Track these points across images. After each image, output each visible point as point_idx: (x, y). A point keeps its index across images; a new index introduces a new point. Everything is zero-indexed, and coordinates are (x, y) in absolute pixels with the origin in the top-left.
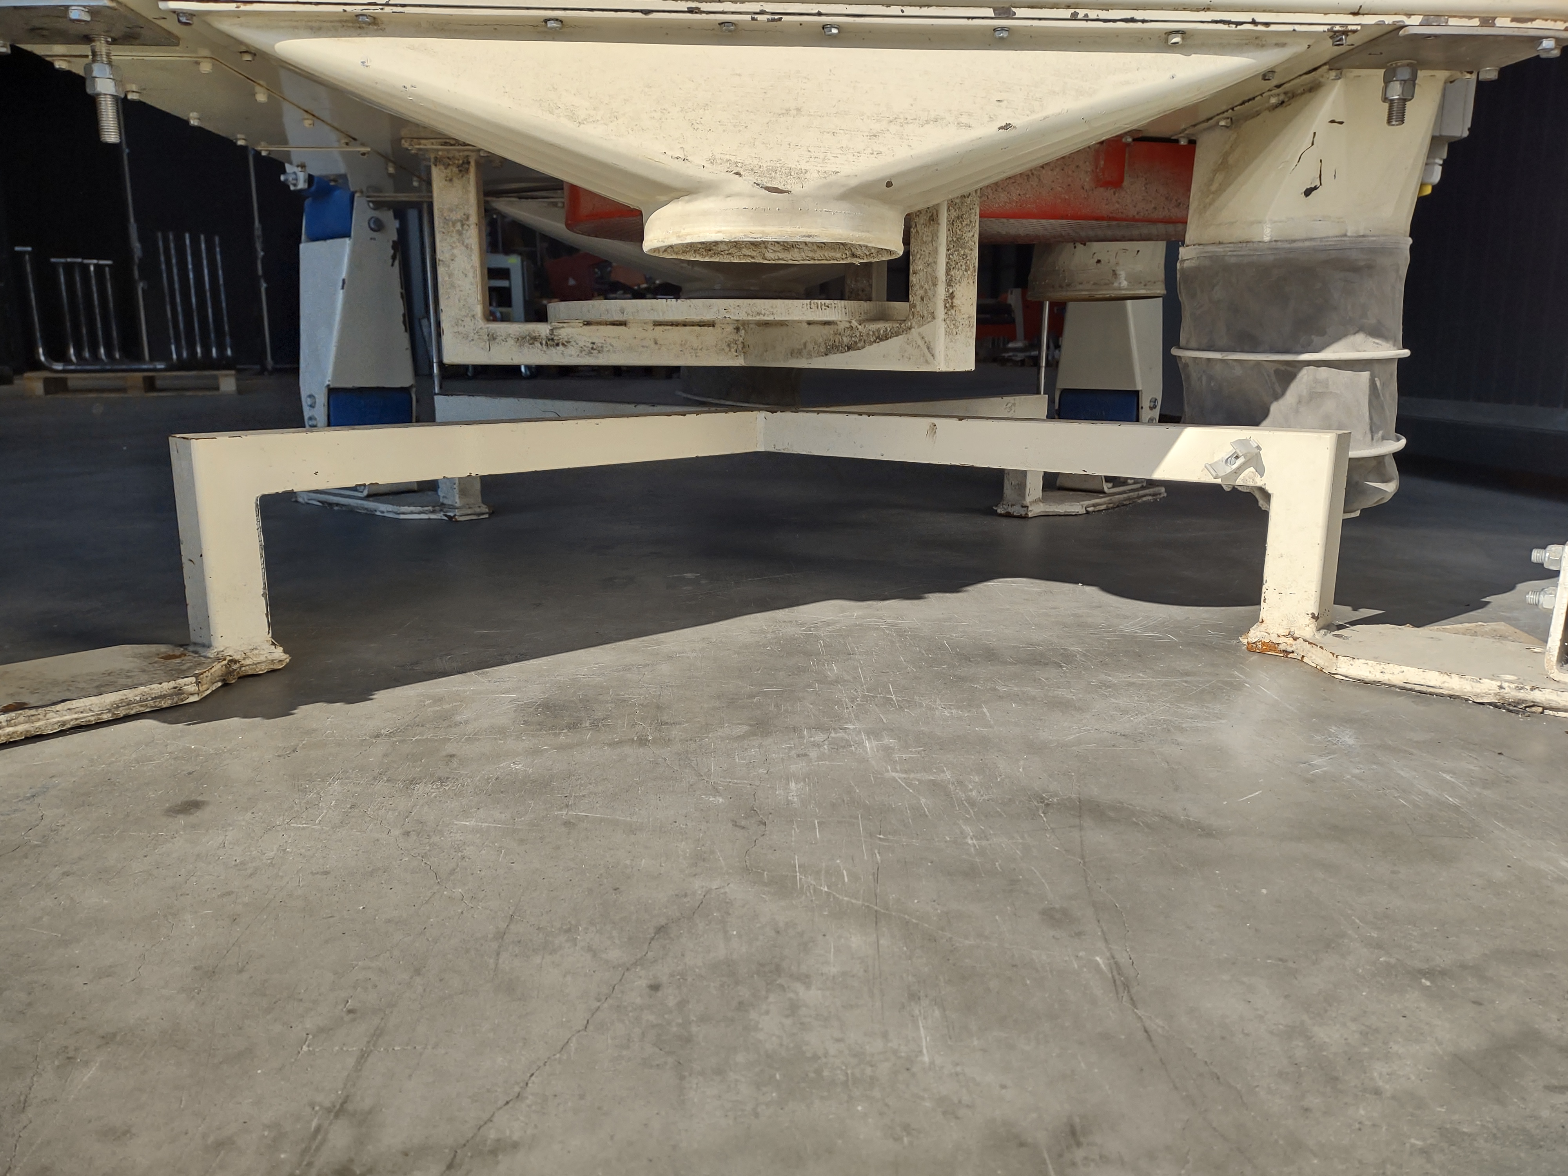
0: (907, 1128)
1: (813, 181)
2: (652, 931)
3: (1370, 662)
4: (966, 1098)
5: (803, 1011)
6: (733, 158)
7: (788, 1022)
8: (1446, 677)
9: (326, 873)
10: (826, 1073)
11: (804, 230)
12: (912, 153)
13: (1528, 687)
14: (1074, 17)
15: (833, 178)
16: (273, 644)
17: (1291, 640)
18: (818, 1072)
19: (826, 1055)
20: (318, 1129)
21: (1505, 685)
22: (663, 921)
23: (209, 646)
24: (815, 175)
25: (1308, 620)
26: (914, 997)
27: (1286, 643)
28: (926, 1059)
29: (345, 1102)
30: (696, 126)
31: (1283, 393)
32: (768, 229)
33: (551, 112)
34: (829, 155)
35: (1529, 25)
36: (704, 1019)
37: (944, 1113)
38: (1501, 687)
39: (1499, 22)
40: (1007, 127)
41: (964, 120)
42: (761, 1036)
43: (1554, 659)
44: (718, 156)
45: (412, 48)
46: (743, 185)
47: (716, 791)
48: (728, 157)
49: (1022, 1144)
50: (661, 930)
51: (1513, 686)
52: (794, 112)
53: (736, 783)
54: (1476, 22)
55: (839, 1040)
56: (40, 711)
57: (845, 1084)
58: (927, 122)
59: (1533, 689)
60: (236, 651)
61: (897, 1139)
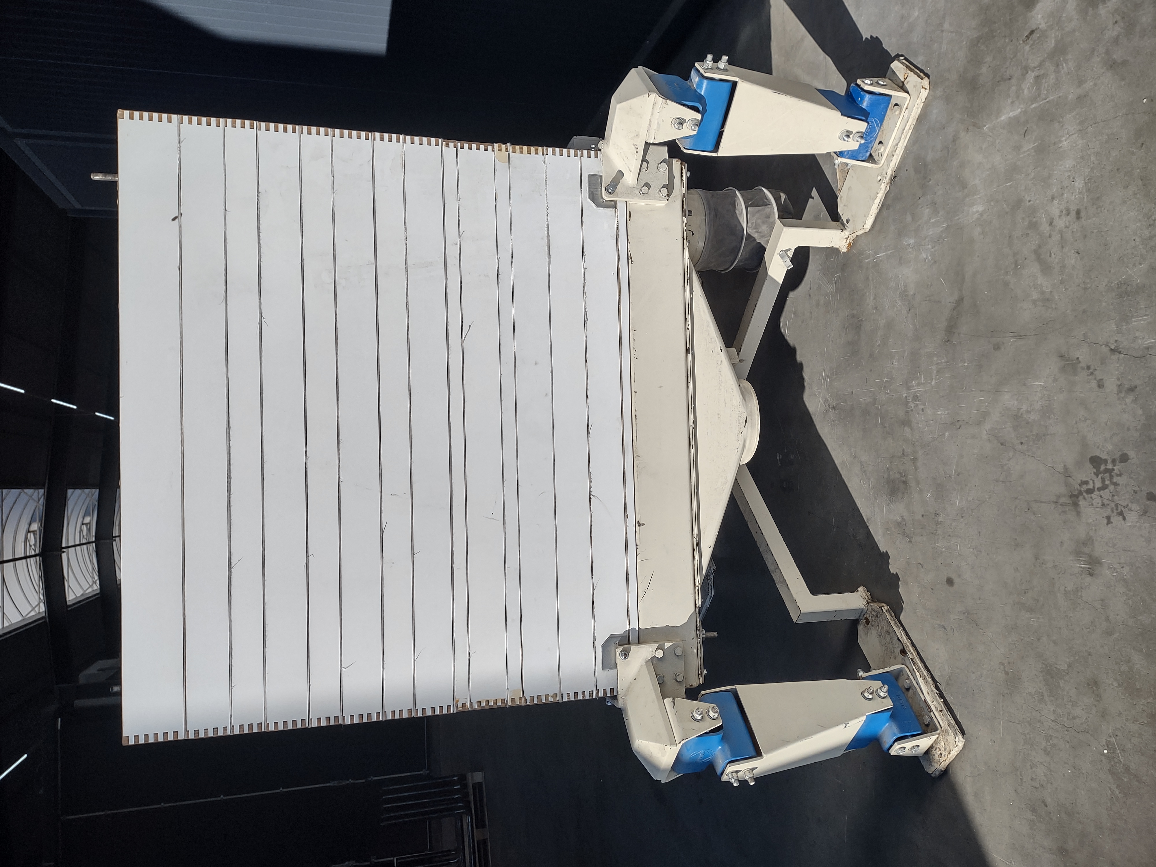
0: (1060, 389)
1: (742, 409)
2: (1002, 446)
3: (868, 219)
4: (1053, 376)
5: (1029, 410)
6: (737, 434)
7: (1032, 413)
8: (878, 198)
9: (979, 532)
10: (1047, 405)
11: (756, 412)
12: (731, 379)
13: (886, 176)
14: (688, 329)
15: (741, 403)
16: (858, 591)
17: (849, 239)
18: (1046, 406)
19: (1041, 405)
20: (1061, 505)
21: (884, 181)
22: (999, 444)
23: (863, 610)
24: (740, 409)
25: (843, 233)
26: (1025, 385)
27: (850, 240)
28: (1043, 384)
29: (1054, 502)
30: (726, 446)
31: (754, 238)
32: (757, 424)
33: (724, 490)
34: (733, 405)
35: (684, 182)
36: (1032, 432)
37: (1057, 381)
38: (884, 183)
39: (684, 192)
40: (721, 349)
41: (719, 363)
42: (1036, 419)
43: (875, 165)
44: (736, 439)
45: (704, 533)
46: (744, 430)
47: (944, 434)
48: (736, 436)
49: (1064, 367)
50: (1002, 444)
51: (884, 179)
52: (719, 416)
53: (938, 429)
54: (684, 199)
55: (1038, 402)
56: (904, 644)
57: (1049, 401)
58: (721, 374)
59: (887, 174)
60: (864, 601)
61: (1063, 391)
